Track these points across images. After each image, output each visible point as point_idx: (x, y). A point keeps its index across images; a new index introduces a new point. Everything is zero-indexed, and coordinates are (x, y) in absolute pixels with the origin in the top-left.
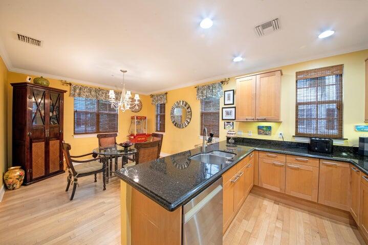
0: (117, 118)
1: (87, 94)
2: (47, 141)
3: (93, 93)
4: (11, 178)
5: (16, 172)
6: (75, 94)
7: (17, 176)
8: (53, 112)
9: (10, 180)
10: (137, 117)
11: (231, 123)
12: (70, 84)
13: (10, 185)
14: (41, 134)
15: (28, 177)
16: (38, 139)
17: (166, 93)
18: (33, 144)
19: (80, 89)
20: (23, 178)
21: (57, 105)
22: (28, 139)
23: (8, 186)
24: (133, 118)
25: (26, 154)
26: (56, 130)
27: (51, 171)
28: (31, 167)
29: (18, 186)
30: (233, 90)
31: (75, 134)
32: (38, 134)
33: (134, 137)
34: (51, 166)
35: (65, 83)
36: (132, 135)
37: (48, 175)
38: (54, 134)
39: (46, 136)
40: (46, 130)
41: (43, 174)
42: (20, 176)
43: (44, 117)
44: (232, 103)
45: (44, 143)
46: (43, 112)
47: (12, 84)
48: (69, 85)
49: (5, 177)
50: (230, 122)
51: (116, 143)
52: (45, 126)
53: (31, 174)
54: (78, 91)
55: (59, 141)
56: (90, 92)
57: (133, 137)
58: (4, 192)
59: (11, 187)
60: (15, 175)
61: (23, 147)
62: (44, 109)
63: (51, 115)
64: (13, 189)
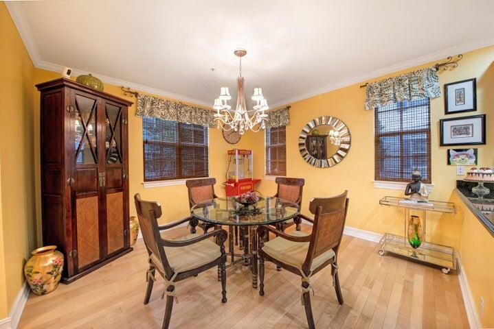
0: (207, 153)
1: (163, 112)
2: (102, 194)
3: (172, 110)
4: (38, 273)
5: (46, 260)
6: (144, 111)
7: (50, 266)
8: (110, 141)
9: (36, 277)
10: (239, 151)
11: (471, 152)
12: (136, 94)
13: (36, 285)
14: (92, 180)
15: (71, 266)
16: (86, 191)
17: (288, 108)
18: (78, 201)
19: (152, 103)
20: (61, 269)
21: (118, 127)
22: (67, 192)
23: (32, 287)
24: (231, 153)
25: (65, 221)
26: (117, 175)
27: (111, 249)
28: (75, 246)
29: (52, 286)
30: (474, 80)
31: (145, 180)
32: (85, 181)
33: (235, 185)
34: (110, 240)
35: (129, 92)
36: (230, 181)
37: (105, 258)
38: (114, 180)
39: (101, 185)
40: (100, 174)
41: (97, 258)
42: (55, 266)
43: (96, 148)
44: (472, 107)
45: (96, 198)
46: (93, 140)
47: (39, 86)
48: (134, 95)
49: (25, 270)
50: (466, 150)
51: (215, 197)
52: (99, 165)
53: (76, 259)
54: (148, 106)
55: (121, 194)
56: (168, 109)
57: (233, 185)
58: (25, 301)
59: (39, 291)
60: (46, 265)
61: (60, 207)
62: (96, 135)
63: (107, 146)
64: (43, 294)
